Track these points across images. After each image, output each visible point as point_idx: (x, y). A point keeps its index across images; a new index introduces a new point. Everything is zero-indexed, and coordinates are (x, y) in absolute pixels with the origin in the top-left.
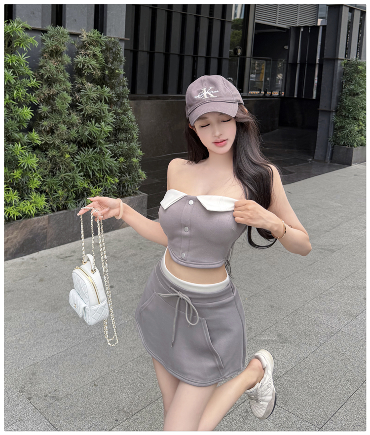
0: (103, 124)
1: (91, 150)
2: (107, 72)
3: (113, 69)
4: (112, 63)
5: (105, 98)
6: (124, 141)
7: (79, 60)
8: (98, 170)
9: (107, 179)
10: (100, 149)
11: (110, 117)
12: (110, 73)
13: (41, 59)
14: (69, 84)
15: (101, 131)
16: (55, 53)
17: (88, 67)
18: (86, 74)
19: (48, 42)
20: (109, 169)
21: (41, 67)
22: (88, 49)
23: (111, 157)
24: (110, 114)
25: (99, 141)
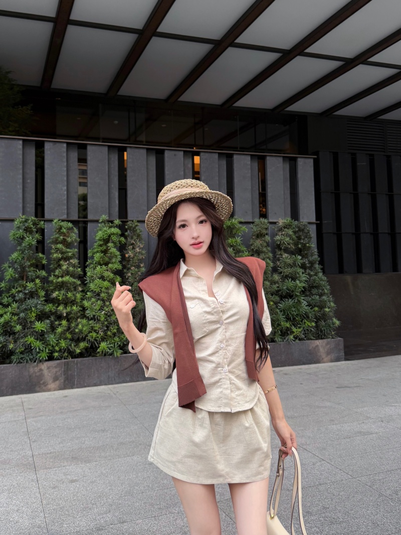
0: (298, 282)
1: (290, 300)
2: (300, 246)
3: (304, 244)
4: (304, 239)
5: (298, 264)
6: (316, 295)
7: (277, 239)
8: (297, 314)
9: (305, 323)
10: (297, 300)
11: (304, 277)
12: (302, 246)
13: (251, 240)
14: (271, 255)
15: (296, 287)
16: (260, 235)
17: (284, 243)
18: (283, 248)
19: (255, 229)
20: (305, 314)
21: (252, 245)
22: (283, 231)
23: (306, 306)
24: (304, 275)
25: (296, 294)
